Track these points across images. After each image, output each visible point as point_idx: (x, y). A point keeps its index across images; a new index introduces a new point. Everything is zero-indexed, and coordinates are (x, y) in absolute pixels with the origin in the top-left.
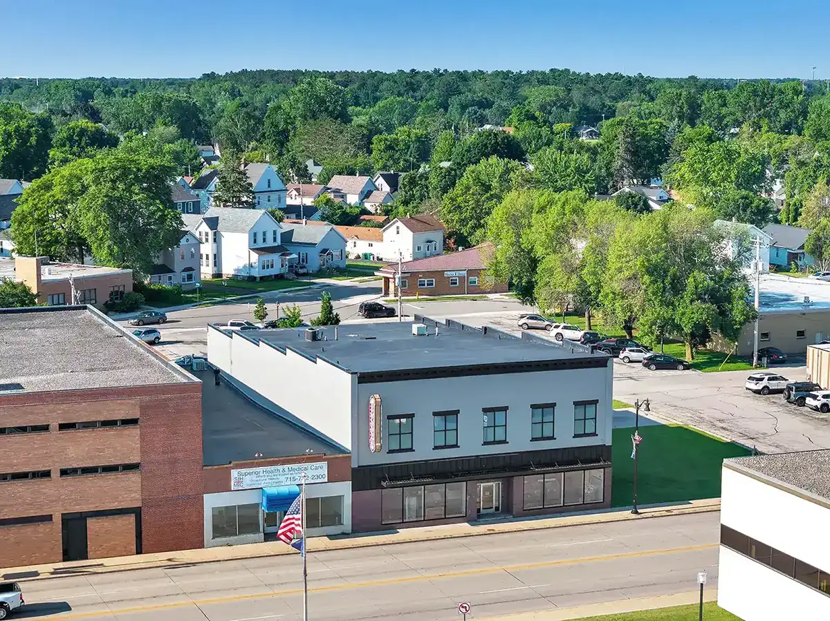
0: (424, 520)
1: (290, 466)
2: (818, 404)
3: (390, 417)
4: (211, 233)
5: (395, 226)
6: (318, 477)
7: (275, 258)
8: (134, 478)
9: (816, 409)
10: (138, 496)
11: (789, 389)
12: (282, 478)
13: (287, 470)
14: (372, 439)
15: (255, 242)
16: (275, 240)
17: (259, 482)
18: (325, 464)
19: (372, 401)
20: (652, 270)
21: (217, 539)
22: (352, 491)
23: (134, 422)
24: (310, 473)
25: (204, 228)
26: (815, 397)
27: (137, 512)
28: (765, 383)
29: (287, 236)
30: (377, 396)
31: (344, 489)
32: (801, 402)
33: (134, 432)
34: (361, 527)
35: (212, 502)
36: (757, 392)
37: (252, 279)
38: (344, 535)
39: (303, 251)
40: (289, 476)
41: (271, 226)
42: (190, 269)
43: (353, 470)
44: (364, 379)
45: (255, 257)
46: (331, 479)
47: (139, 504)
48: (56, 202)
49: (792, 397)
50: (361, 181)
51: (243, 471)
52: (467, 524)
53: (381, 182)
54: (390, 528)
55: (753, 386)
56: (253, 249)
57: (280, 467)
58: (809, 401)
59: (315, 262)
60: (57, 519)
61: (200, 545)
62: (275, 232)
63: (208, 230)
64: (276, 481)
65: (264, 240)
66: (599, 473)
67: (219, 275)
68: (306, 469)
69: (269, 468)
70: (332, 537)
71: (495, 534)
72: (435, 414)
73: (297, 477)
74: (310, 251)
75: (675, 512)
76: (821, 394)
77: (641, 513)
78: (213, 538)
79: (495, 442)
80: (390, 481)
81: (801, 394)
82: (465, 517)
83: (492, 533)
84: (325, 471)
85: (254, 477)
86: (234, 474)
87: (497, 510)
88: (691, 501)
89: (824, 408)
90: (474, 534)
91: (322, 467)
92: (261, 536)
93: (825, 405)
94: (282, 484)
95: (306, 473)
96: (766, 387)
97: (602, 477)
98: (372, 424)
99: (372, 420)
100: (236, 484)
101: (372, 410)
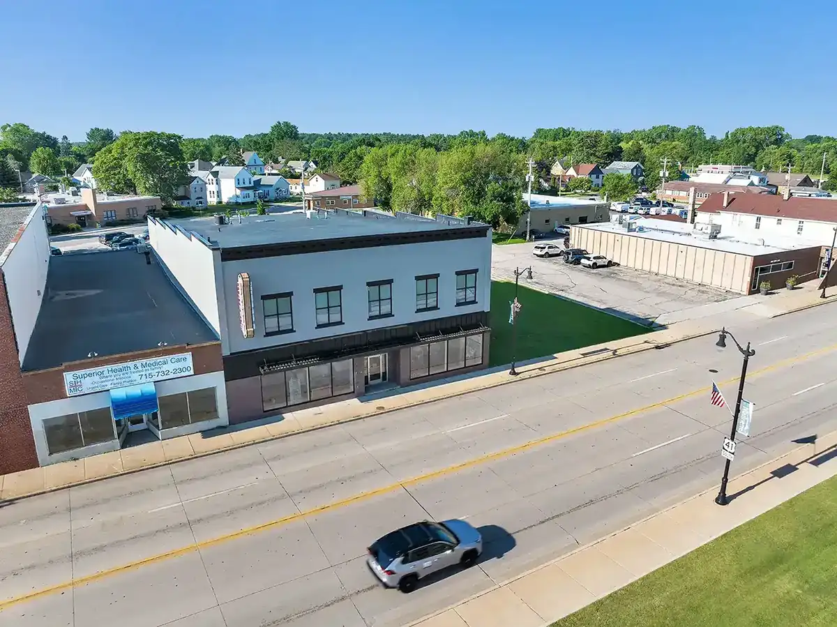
0: (310, 401)
1: (144, 361)
2: (591, 263)
3: (264, 298)
4: (214, 179)
5: (314, 179)
6: (181, 370)
7: (251, 192)
9: (589, 267)
11: (568, 253)
12: (135, 376)
13: (139, 365)
14: (243, 324)
15: (239, 184)
16: (250, 183)
17: (106, 383)
18: (189, 356)
19: (240, 281)
20: (466, 182)
21: (55, 455)
22: (226, 381)
24: (170, 367)
25: (211, 177)
26: (589, 259)
28: (546, 250)
29: (258, 182)
30: (245, 275)
31: (216, 380)
32: (577, 262)
34: (238, 420)
35: (40, 414)
36: (541, 256)
37: (237, 204)
38: (221, 430)
39: (266, 189)
40: (144, 373)
41: (247, 175)
42: (201, 198)
43: (225, 359)
44: (228, 255)
45: (238, 192)
46: (198, 371)
48: (115, 159)
49: (570, 259)
50: (302, 163)
51: (80, 373)
52: (356, 399)
53: (312, 164)
54: (273, 415)
55: (538, 252)
56: (238, 188)
57: (131, 364)
58: (583, 261)
59: (273, 195)
61: (33, 463)
62: (250, 179)
63: (213, 178)
64: (127, 380)
65: (244, 183)
66: (479, 338)
67: (221, 202)
68: (165, 363)
69: (115, 367)
70: (207, 434)
71: (385, 413)
72: (316, 291)
73: (154, 372)
74: (270, 189)
75: (548, 370)
76: (592, 256)
77: (518, 374)
78: (51, 454)
79: (380, 316)
80: (269, 367)
81: (576, 257)
82: (354, 392)
83: (382, 411)
84: (190, 362)
85: (96, 378)
86: (68, 377)
87: (384, 378)
88: (555, 355)
89: (595, 266)
90: (363, 417)
91: (185, 359)
92: (117, 442)
93: (595, 264)
94: (135, 383)
95: (165, 368)
96: (547, 253)
97: (481, 342)
98: (242, 306)
99: (240, 302)
100: (72, 389)
101: (240, 291)
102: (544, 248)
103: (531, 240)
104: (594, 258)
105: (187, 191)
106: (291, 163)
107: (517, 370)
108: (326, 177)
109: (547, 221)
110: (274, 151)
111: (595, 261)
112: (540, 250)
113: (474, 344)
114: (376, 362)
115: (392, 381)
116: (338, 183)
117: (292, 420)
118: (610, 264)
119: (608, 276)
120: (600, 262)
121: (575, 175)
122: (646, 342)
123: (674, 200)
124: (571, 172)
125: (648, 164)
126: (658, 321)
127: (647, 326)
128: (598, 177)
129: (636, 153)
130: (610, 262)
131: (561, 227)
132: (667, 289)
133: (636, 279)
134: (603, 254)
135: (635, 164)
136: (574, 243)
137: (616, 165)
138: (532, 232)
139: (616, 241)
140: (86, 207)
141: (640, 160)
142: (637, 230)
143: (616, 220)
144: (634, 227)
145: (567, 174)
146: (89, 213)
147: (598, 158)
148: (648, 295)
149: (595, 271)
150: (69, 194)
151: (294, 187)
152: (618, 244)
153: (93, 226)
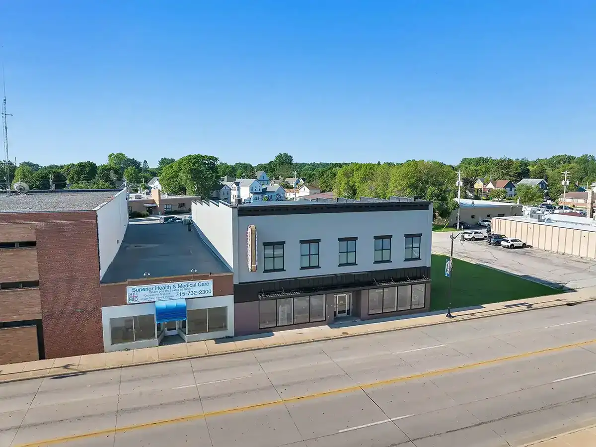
0: (293, 324)
1: (180, 283)
2: (509, 244)
3: (265, 244)
5: (303, 188)
7: (260, 196)
9: (508, 247)
10: (38, 309)
12: (174, 294)
13: (177, 286)
14: (250, 262)
15: (252, 190)
17: (153, 297)
18: (211, 282)
19: (249, 231)
20: (411, 186)
21: (115, 345)
22: (234, 303)
23: (32, 244)
24: (197, 289)
26: (507, 241)
27: (38, 324)
28: (473, 235)
29: (265, 189)
30: (253, 226)
32: (498, 244)
33: (32, 253)
34: (241, 333)
35: (110, 314)
38: (228, 339)
39: (270, 194)
41: (258, 185)
44: (243, 212)
46: (216, 294)
47: (40, 317)
49: (492, 241)
52: (327, 326)
54: (267, 332)
56: (251, 193)
57: (171, 284)
59: (274, 198)
61: (100, 349)
63: (235, 186)
65: (256, 190)
68: (194, 286)
69: (160, 285)
70: (218, 341)
71: (349, 337)
72: (302, 242)
73: (186, 292)
74: (272, 194)
75: (477, 315)
76: (510, 239)
77: (454, 317)
78: (112, 344)
79: (348, 264)
80: (265, 295)
81: (497, 240)
82: (325, 320)
83: (346, 336)
84: (211, 287)
85: (147, 293)
86: (130, 290)
87: (348, 313)
88: (483, 306)
89: (512, 247)
90: (331, 338)
91: (208, 284)
92: (156, 340)
93: (512, 245)
94: (173, 298)
95: (194, 289)
96: (474, 237)
97: (423, 290)
98: (249, 249)
99: (249, 246)
100: (131, 298)
101: (249, 237)
102: (471, 233)
103: (460, 229)
104: (512, 241)
105: (218, 194)
106: (287, 180)
107: (452, 314)
108: (311, 187)
109: (473, 217)
110: (277, 172)
111: (511, 243)
112: (468, 235)
113: (418, 292)
114: (343, 299)
115: (355, 315)
116: (319, 191)
117: (279, 336)
118: (524, 246)
119: (524, 254)
120: (516, 244)
121: (494, 188)
122: (558, 300)
123: (574, 206)
124: (490, 186)
125: (551, 181)
126: (568, 286)
127: (560, 289)
128: (511, 190)
129: (541, 173)
130: (524, 244)
131: (484, 221)
132: (573, 264)
133: (545, 257)
134: (518, 238)
135: (540, 180)
136: (495, 230)
137: (525, 181)
138: (461, 224)
139: (529, 229)
140: (153, 202)
141: (545, 177)
142: (545, 221)
143: (528, 214)
144: (543, 218)
145: (487, 187)
146: (155, 205)
147: (511, 176)
148: (557, 268)
149: (513, 250)
150: (144, 194)
151: (288, 194)
152: (530, 231)
153: (157, 214)
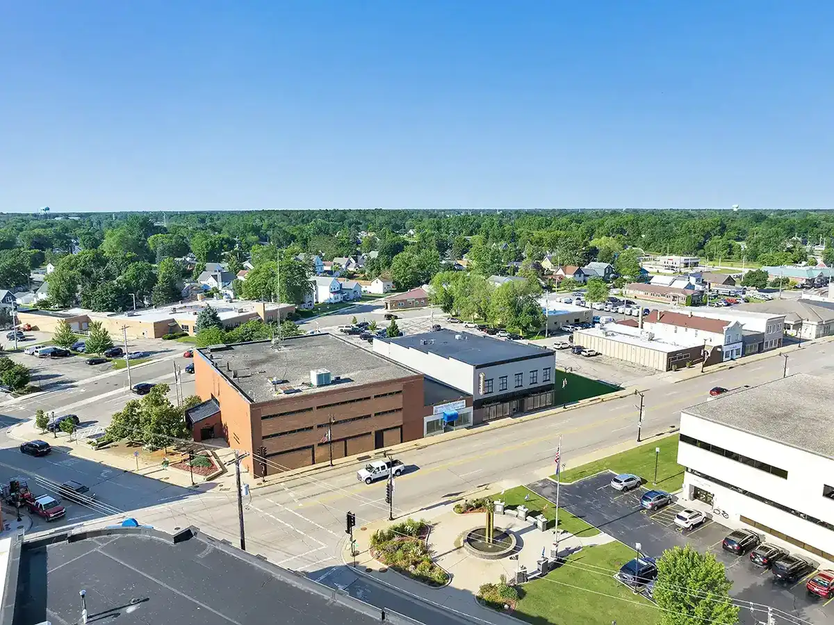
0: (496, 418)
2: (587, 354)
3: (487, 381)
6: (462, 406)
8: (400, 414)
10: (401, 421)
11: (573, 348)
14: (480, 389)
15: (331, 289)
16: (337, 288)
18: (464, 401)
21: (428, 434)
22: (473, 410)
23: (400, 392)
24: (459, 405)
26: (586, 352)
27: (401, 426)
29: (342, 286)
30: (483, 374)
33: (400, 396)
34: (476, 424)
35: (427, 419)
36: (559, 349)
37: (330, 303)
38: (471, 427)
39: (348, 292)
40: (452, 407)
41: (336, 283)
43: (474, 402)
44: (477, 367)
45: (332, 296)
46: (466, 406)
47: (402, 424)
50: (344, 259)
51: (437, 406)
52: (510, 418)
54: (485, 423)
56: (331, 292)
57: (450, 404)
58: (582, 353)
59: (352, 296)
60: (373, 434)
62: (337, 285)
64: (448, 409)
65: (335, 288)
66: (551, 394)
68: (458, 403)
70: (468, 428)
71: (523, 422)
72: (500, 378)
75: (577, 407)
79: (518, 386)
80: (485, 405)
81: (579, 350)
82: (509, 415)
84: (464, 404)
85: (441, 408)
86: (434, 408)
87: (517, 410)
88: (580, 401)
89: (589, 356)
90: (515, 423)
92: (443, 431)
100: (435, 412)
103: (548, 336)
104: (588, 351)
106: (337, 260)
107: (566, 407)
108: (384, 280)
109: (555, 323)
112: (557, 345)
114: (516, 404)
115: (521, 411)
116: (391, 283)
117: (491, 424)
119: (597, 361)
120: (591, 353)
121: (564, 274)
122: (616, 395)
123: (636, 297)
124: (560, 271)
126: (621, 386)
128: (580, 276)
129: (607, 256)
130: (597, 353)
133: (612, 364)
134: (593, 349)
135: (607, 265)
136: (576, 343)
137: (592, 265)
140: (257, 314)
141: (611, 261)
145: (557, 274)
146: (259, 318)
148: (616, 372)
152: (601, 343)
